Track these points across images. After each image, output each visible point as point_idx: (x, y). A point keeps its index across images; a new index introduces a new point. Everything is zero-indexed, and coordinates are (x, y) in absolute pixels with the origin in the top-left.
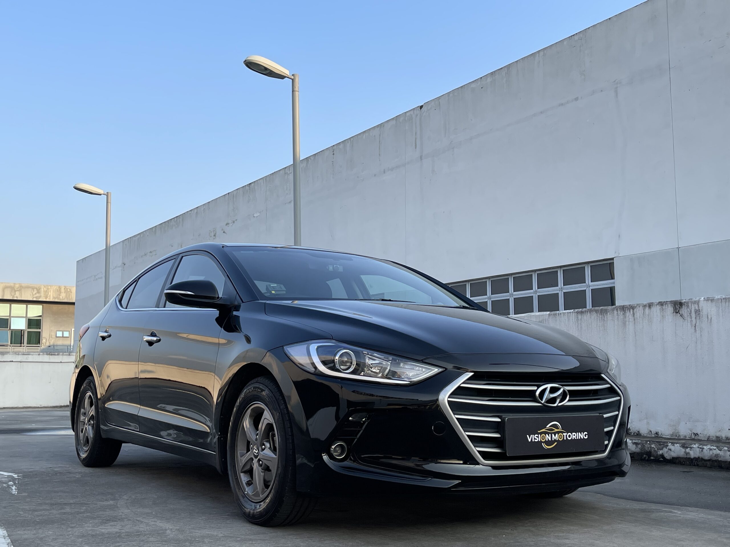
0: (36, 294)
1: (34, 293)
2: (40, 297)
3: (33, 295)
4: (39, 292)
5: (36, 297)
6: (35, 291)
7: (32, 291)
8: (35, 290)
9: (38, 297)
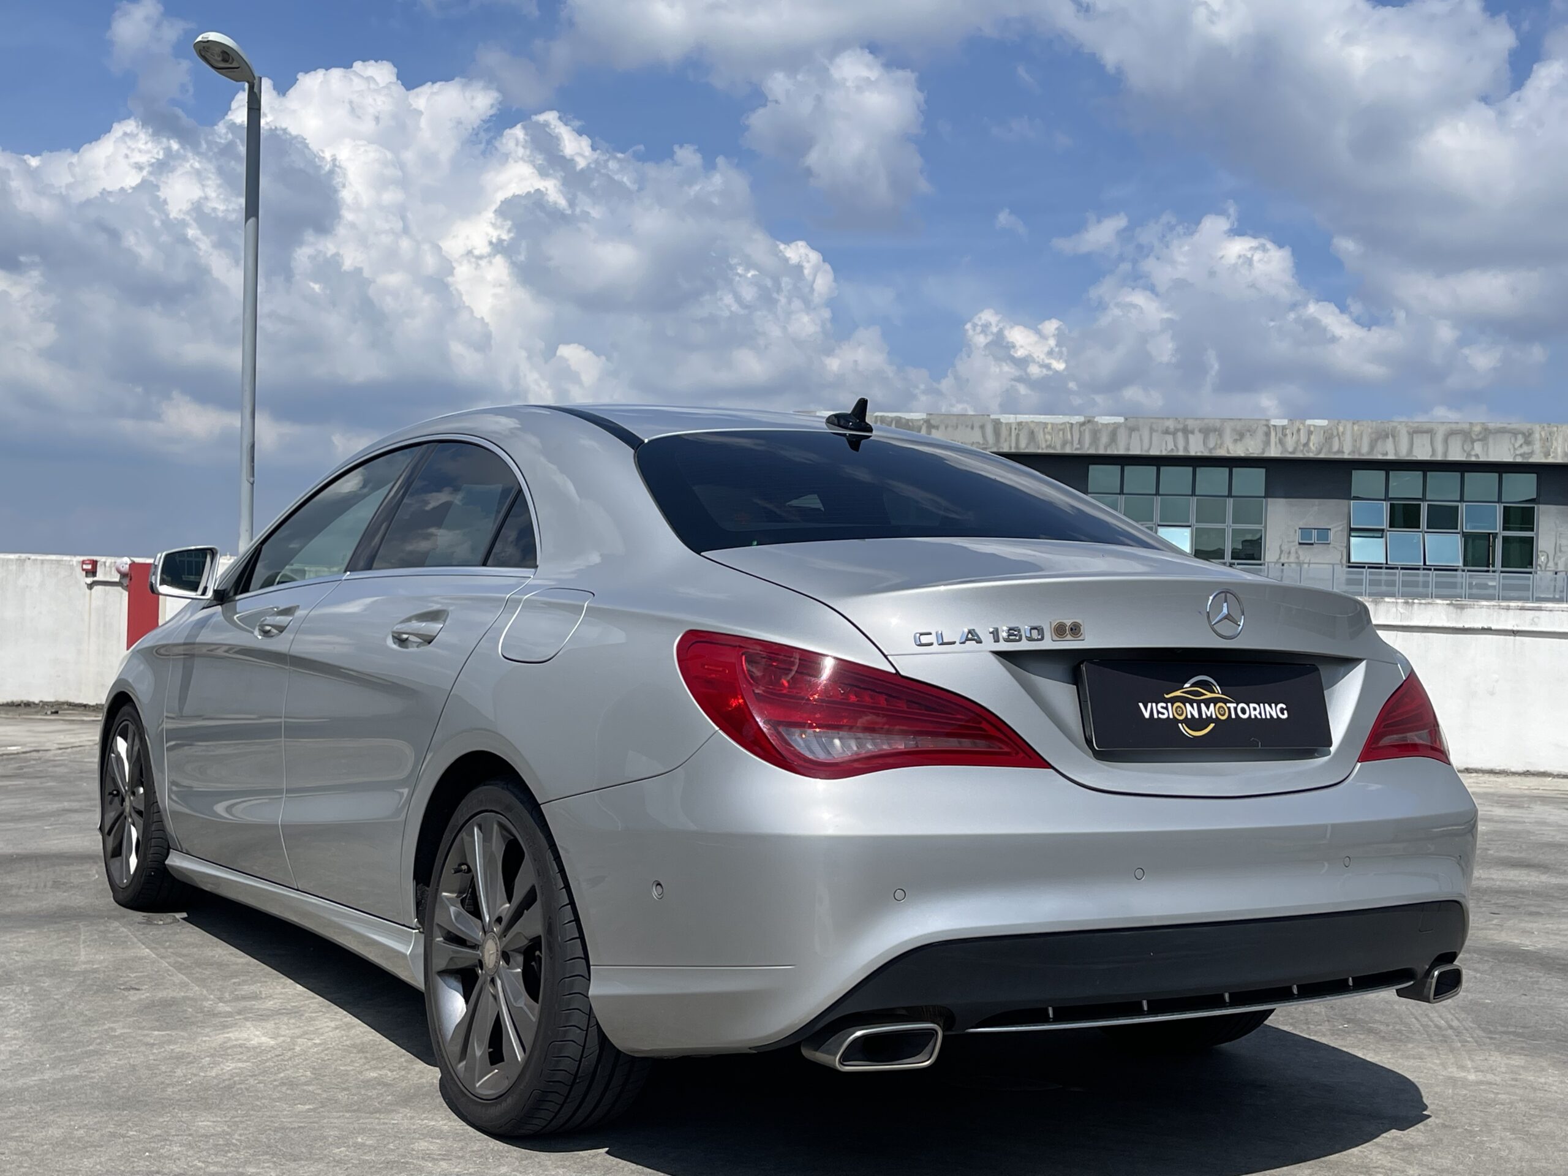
0: (1521, 446)
1: (1517, 445)
2: (1532, 453)
3: (1515, 449)
4: (1528, 441)
5: (1521, 455)
6: (1520, 440)
7: (1513, 441)
8: (1520, 436)
9: (1528, 454)
